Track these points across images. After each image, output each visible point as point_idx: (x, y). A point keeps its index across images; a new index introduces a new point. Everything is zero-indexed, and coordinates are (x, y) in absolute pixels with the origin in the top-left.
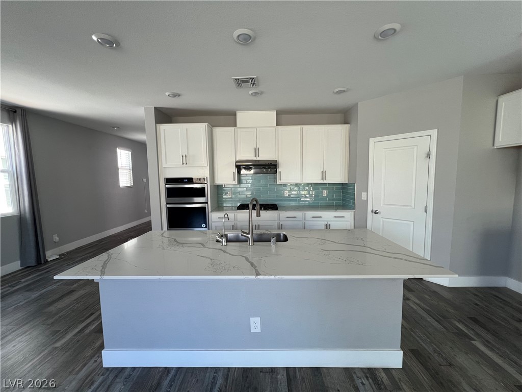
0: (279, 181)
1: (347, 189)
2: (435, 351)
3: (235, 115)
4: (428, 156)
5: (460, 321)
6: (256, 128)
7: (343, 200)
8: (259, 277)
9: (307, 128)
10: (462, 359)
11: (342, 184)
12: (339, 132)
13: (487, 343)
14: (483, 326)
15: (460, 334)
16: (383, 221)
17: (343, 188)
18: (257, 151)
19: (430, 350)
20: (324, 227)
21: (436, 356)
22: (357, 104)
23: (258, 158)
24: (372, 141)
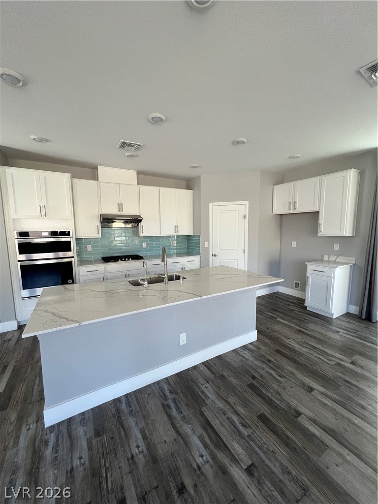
0: (142, 234)
1: (192, 240)
2: (266, 328)
3: (97, 168)
4: (244, 217)
5: (268, 312)
6: (119, 184)
7: (188, 248)
8: (203, 297)
9: (163, 189)
10: (277, 328)
11: (188, 236)
12: (186, 195)
13: (282, 318)
14: (278, 311)
15: (271, 317)
16: (220, 261)
17: (188, 239)
18: (120, 206)
19: (264, 328)
20: (180, 270)
21: (266, 329)
22: (200, 176)
23: (122, 212)
24: (211, 205)
